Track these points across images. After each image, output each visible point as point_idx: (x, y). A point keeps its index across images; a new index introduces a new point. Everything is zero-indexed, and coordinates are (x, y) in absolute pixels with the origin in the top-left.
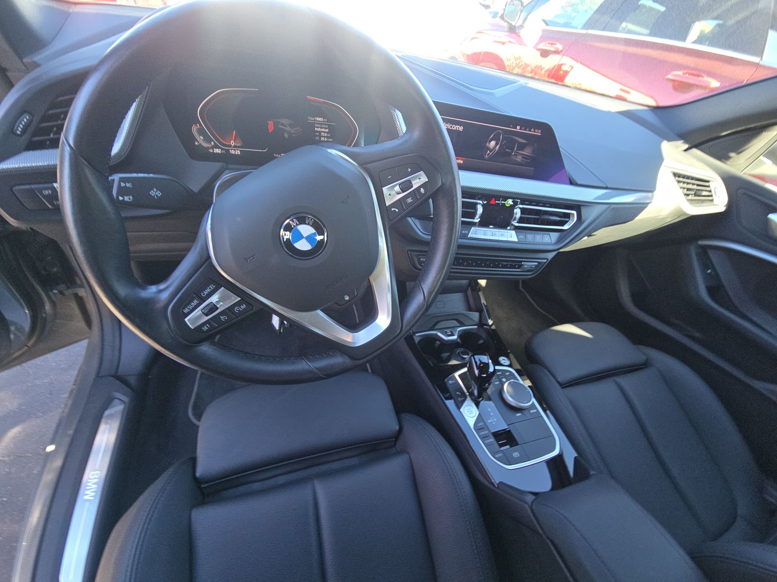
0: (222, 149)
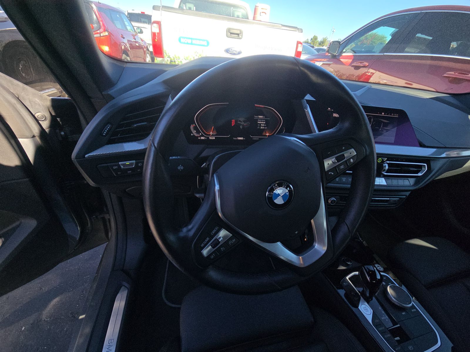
0: (205, 137)
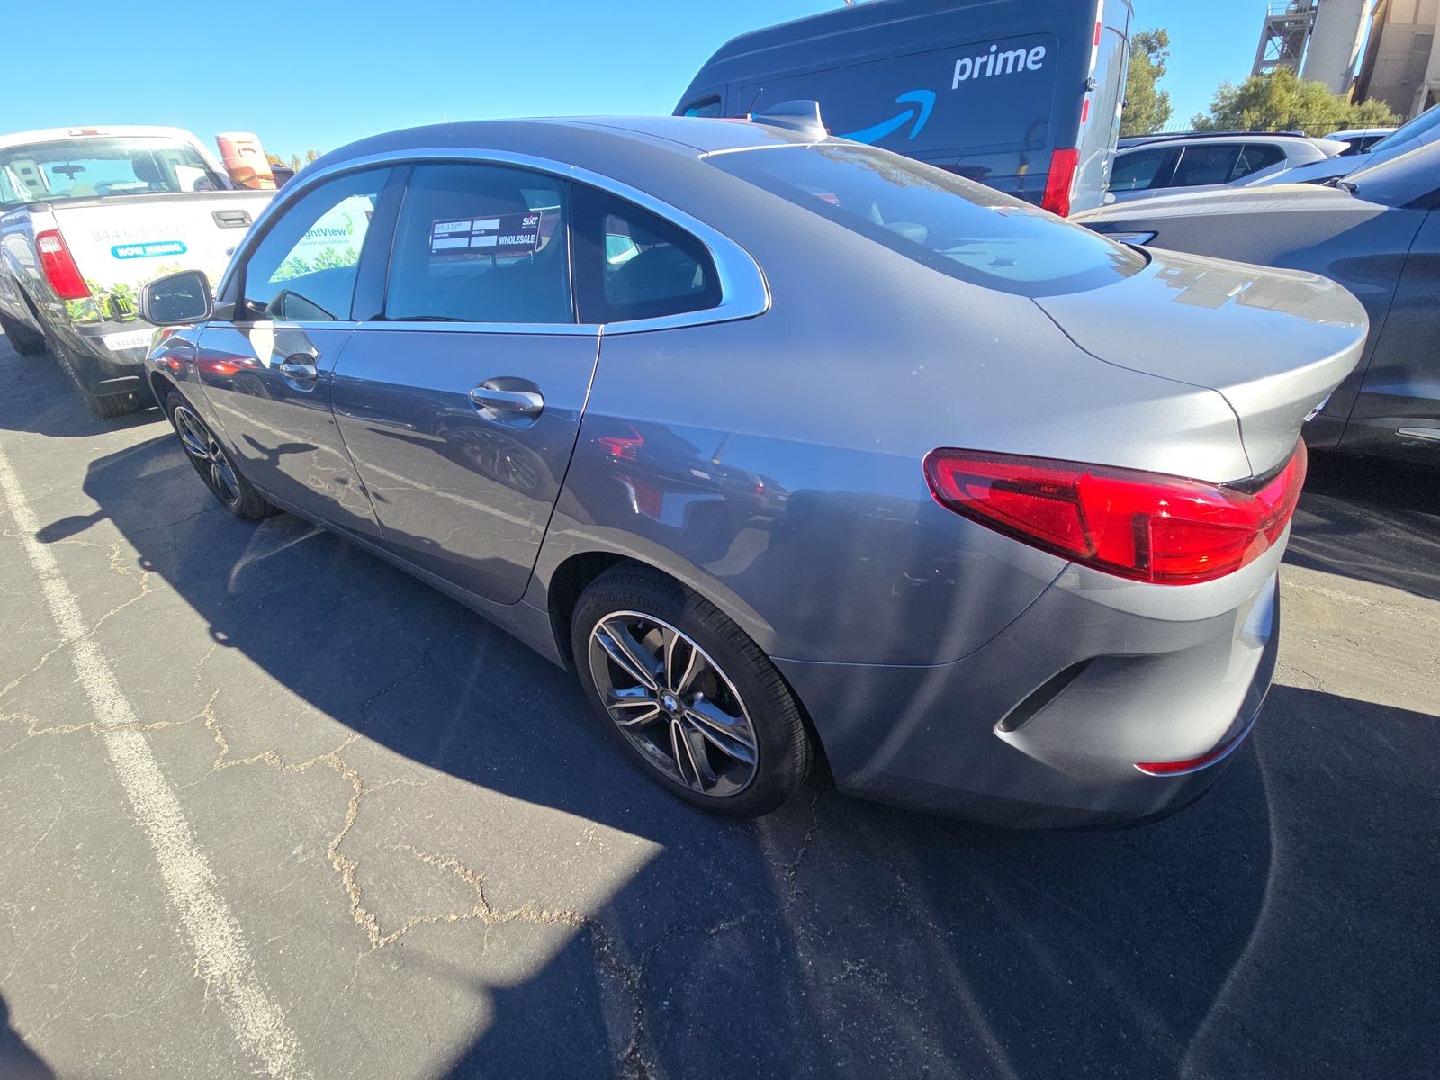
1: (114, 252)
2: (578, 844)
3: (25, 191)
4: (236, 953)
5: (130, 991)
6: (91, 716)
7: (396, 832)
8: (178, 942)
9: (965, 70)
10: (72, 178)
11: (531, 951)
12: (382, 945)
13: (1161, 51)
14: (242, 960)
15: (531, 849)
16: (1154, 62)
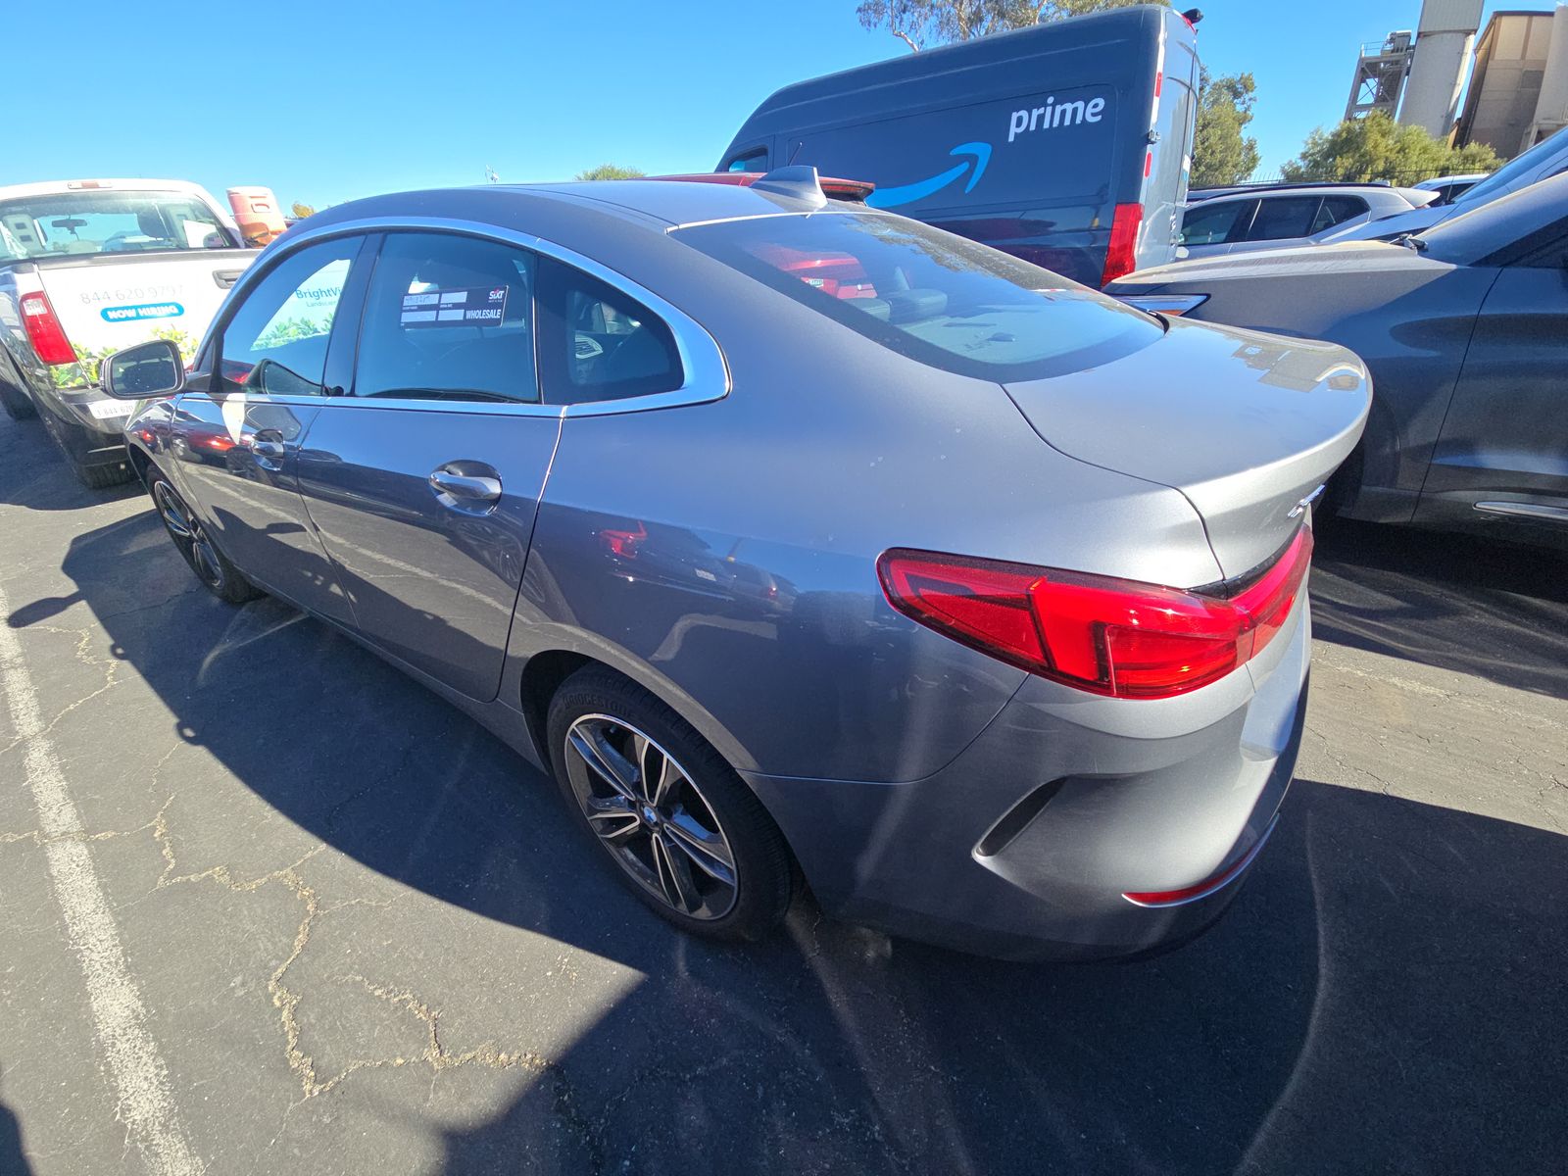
1: (104, 314)
2: (549, 974)
3: (18, 246)
4: (160, 1098)
5: (51, 1131)
6: (35, 824)
7: (348, 960)
8: (101, 1081)
9: (1021, 122)
10: (73, 232)
11: (482, 1101)
12: (317, 1093)
13: (1247, 97)
14: (166, 1105)
15: (496, 979)
16: (1240, 108)
